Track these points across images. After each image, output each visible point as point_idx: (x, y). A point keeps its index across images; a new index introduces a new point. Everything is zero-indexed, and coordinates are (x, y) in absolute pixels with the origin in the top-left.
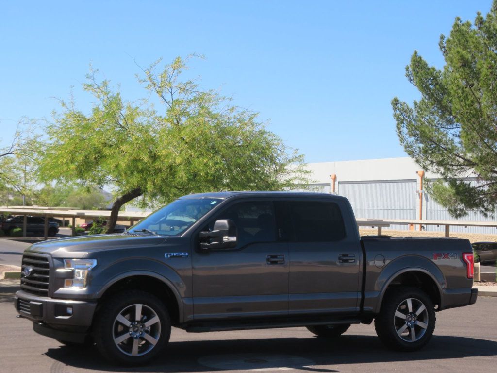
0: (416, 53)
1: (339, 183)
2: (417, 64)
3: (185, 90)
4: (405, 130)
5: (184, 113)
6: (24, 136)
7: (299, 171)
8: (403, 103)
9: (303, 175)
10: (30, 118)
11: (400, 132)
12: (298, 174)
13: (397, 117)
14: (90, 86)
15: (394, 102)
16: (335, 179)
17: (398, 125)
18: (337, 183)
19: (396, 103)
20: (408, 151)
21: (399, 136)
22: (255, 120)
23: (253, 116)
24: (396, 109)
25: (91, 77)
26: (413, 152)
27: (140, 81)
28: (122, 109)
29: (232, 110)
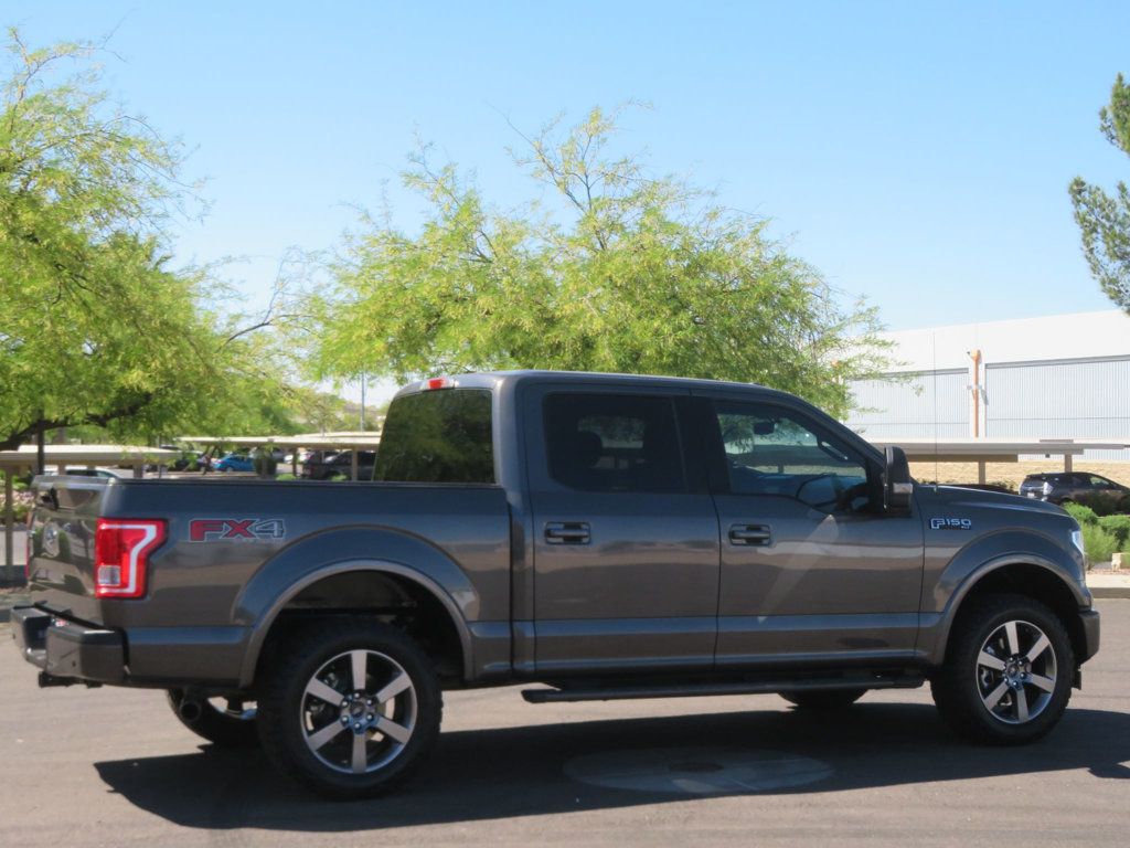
0: (1120, 78)
1: (986, 365)
2: (1124, 103)
3: (612, 178)
4: (1100, 246)
5: (613, 226)
6: (293, 287)
7: (867, 341)
8: (1093, 189)
9: (876, 351)
10: (304, 251)
11: (1091, 251)
12: (864, 349)
13: (1082, 220)
14: (417, 176)
15: (1075, 188)
16: (978, 360)
17: (1085, 235)
18: (982, 367)
19: (1078, 188)
20: (1109, 291)
21: (1089, 259)
22: (765, 235)
23: (758, 227)
24: (1079, 201)
25: (419, 159)
26: (1120, 292)
27: (519, 163)
28: (482, 223)
29: (714, 215)
